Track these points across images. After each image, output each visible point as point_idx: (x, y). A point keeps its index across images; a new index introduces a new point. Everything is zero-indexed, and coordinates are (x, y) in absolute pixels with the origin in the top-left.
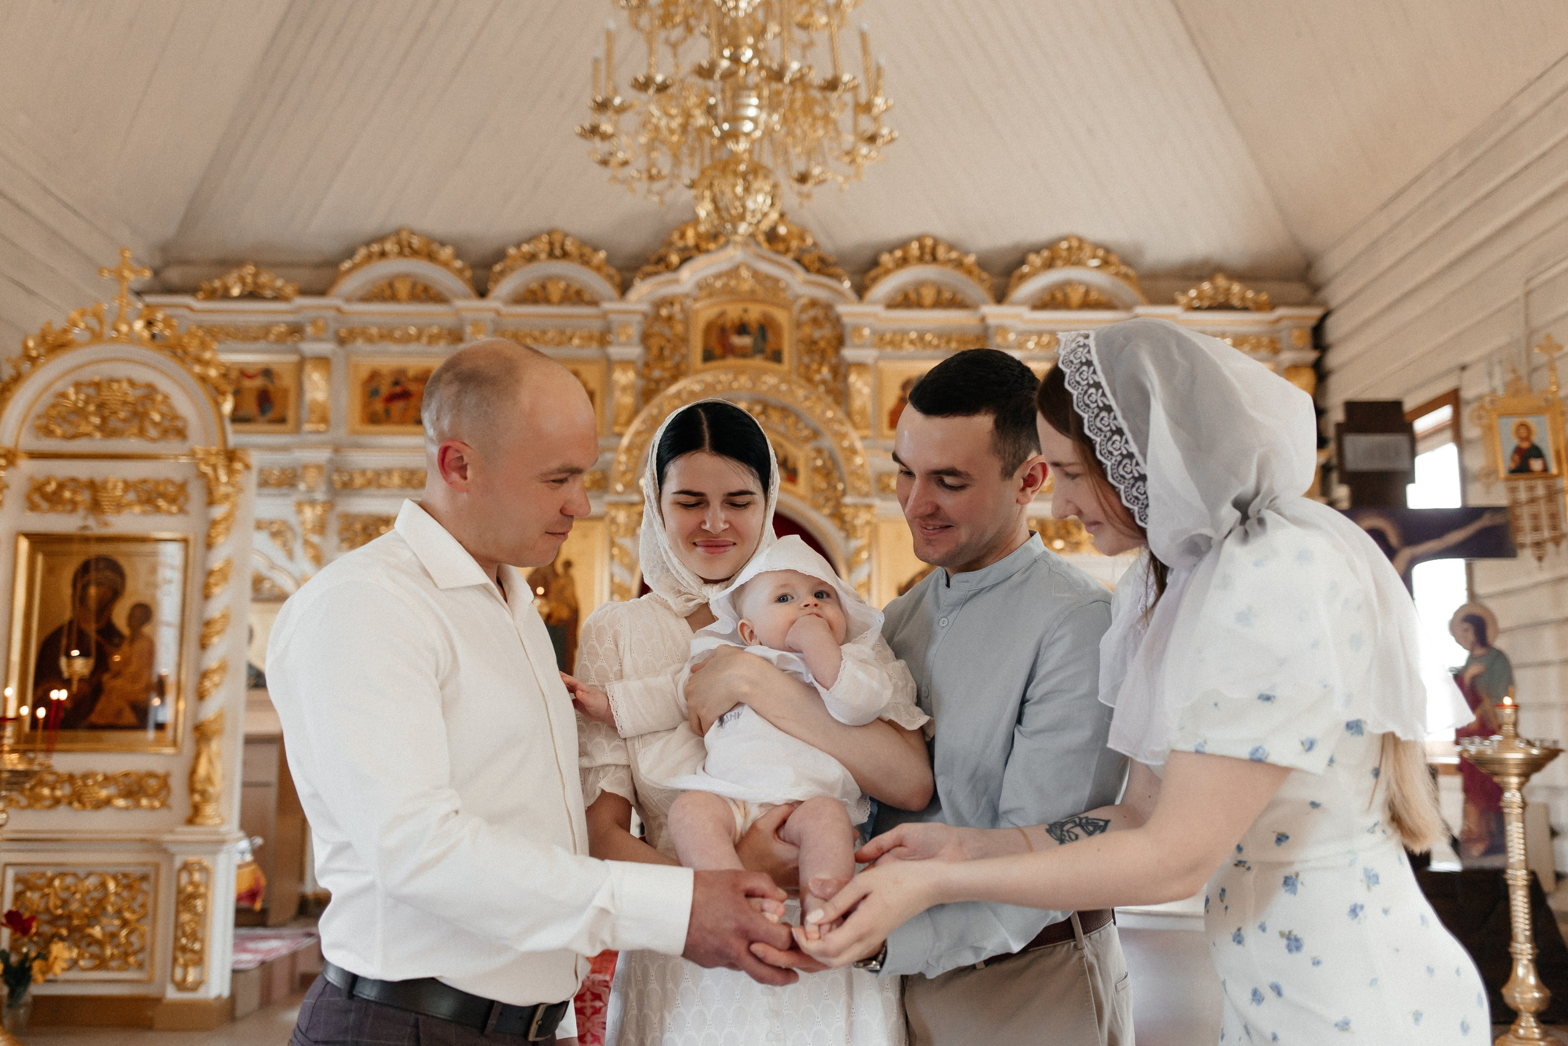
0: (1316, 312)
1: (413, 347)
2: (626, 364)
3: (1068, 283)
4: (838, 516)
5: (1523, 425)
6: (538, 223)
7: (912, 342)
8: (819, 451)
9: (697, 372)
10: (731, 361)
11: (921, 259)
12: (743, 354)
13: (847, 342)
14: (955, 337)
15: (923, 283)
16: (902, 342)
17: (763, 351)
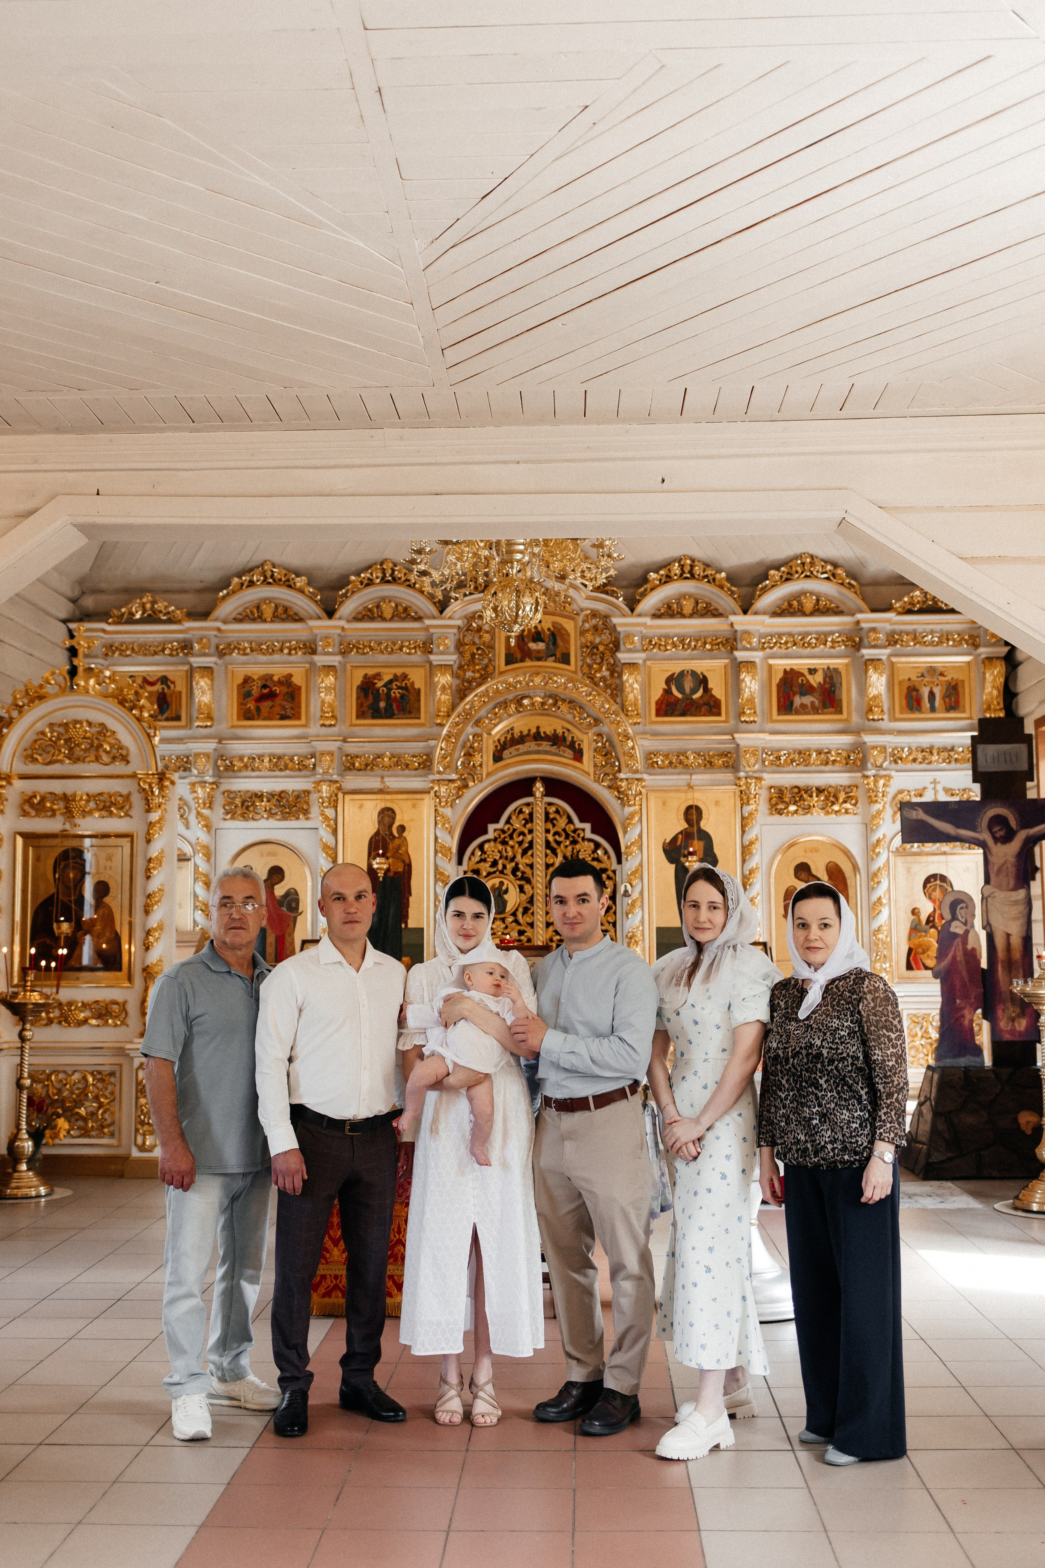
1: (277, 657)
2: (445, 668)
3: (804, 593)
4: (613, 787)
6: (373, 555)
7: (674, 645)
8: (600, 735)
9: (501, 673)
10: (528, 663)
11: (681, 577)
12: (538, 657)
13: (622, 647)
14: (709, 640)
15: (684, 596)
16: (666, 644)
17: (554, 655)
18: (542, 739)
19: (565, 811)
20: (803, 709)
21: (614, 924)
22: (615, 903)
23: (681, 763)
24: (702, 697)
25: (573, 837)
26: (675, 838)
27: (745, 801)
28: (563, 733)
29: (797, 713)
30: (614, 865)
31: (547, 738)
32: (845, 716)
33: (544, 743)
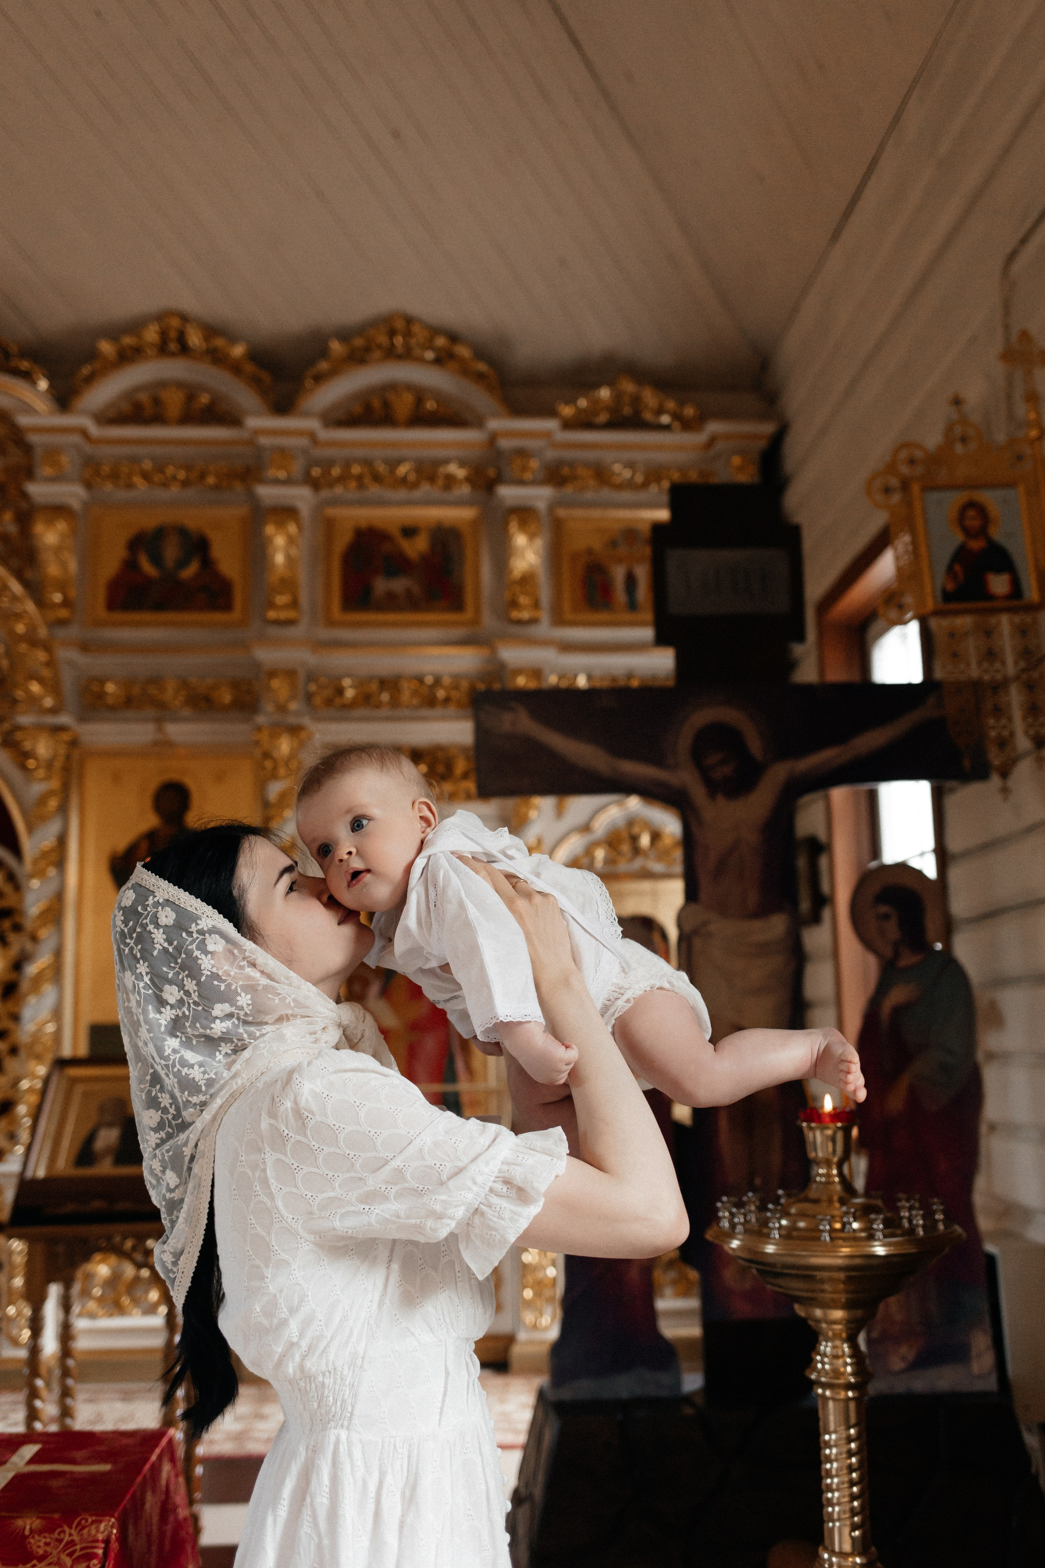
0: (768, 428)
3: (392, 387)
5: (971, 505)
7: (146, 476)
11: (163, 350)
13: (37, 473)
14: (212, 470)
15: (163, 384)
16: (130, 475)
20: (391, 603)
21: (17, 1021)
23: (150, 699)
24: (196, 575)
26: (134, 847)
27: (270, 772)
29: (380, 607)
32: (469, 614)
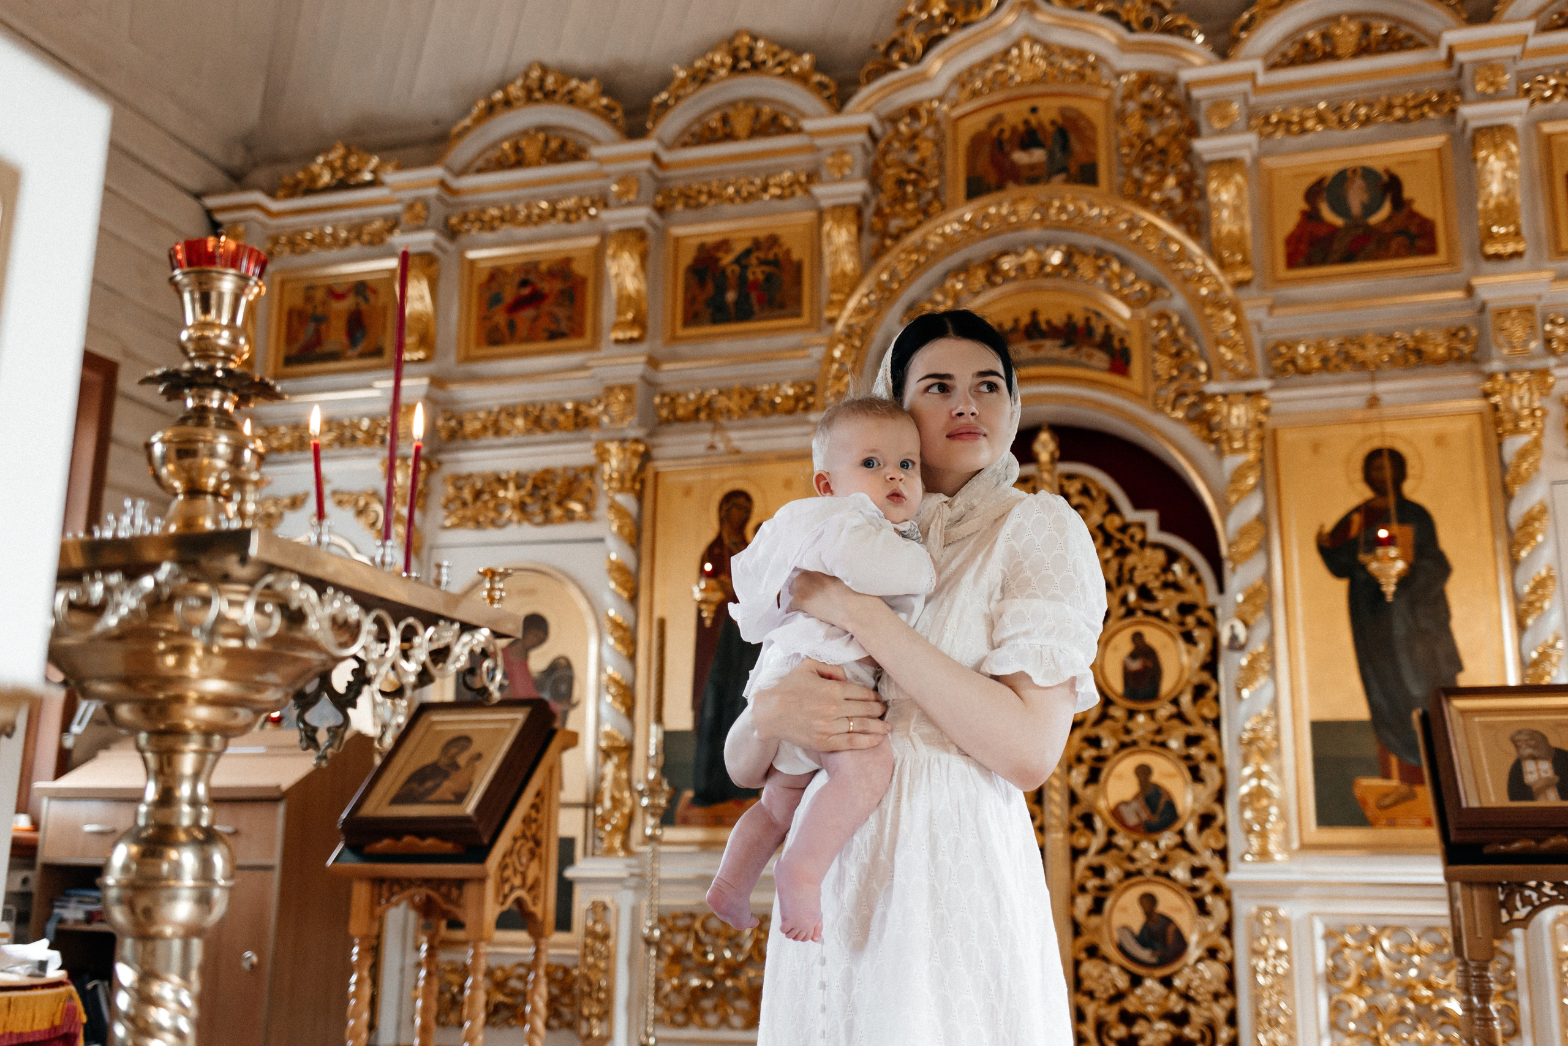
2: (839, 211)
4: (1197, 419)
6: (717, 27)
7: (1321, 118)
8: (1163, 316)
9: (956, 207)
10: (1013, 190)
12: (1033, 177)
13: (1204, 129)
14: (1398, 101)
15: (1334, 18)
16: (1303, 120)
17: (1064, 169)
18: (1043, 335)
19: (1101, 491)
21: (1216, 723)
22: (1215, 676)
23: (1348, 358)
24: (1389, 219)
25: (1121, 541)
26: (1344, 523)
27: (1509, 426)
28: (1088, 319)
30: (1212, 597)
31: (1053, 332)
33: (1048, 343)
